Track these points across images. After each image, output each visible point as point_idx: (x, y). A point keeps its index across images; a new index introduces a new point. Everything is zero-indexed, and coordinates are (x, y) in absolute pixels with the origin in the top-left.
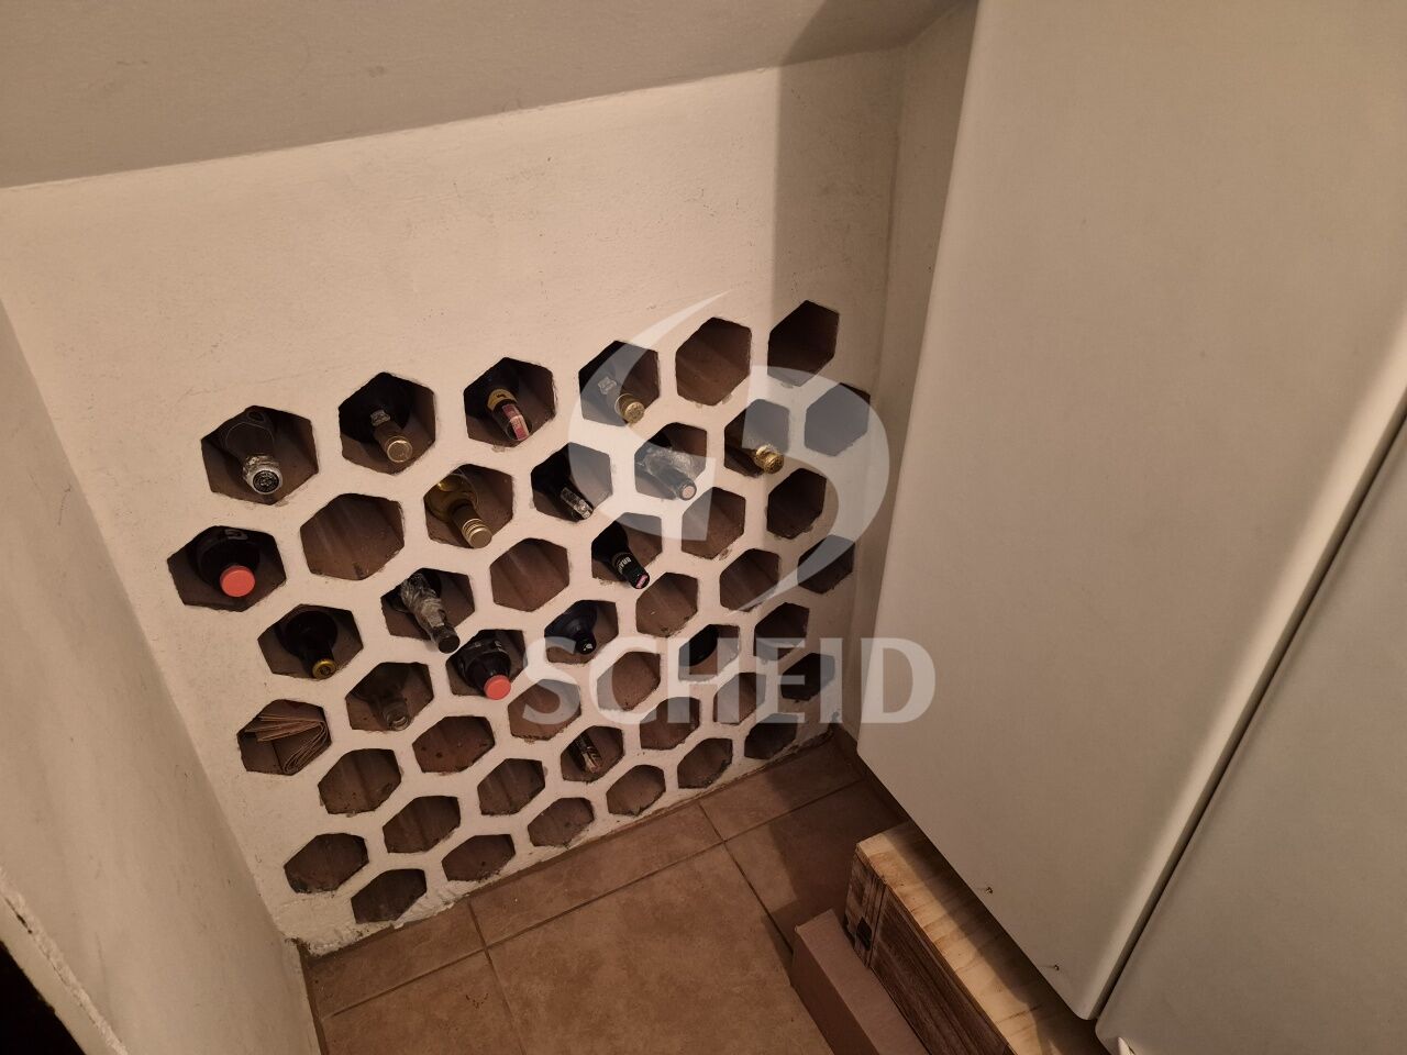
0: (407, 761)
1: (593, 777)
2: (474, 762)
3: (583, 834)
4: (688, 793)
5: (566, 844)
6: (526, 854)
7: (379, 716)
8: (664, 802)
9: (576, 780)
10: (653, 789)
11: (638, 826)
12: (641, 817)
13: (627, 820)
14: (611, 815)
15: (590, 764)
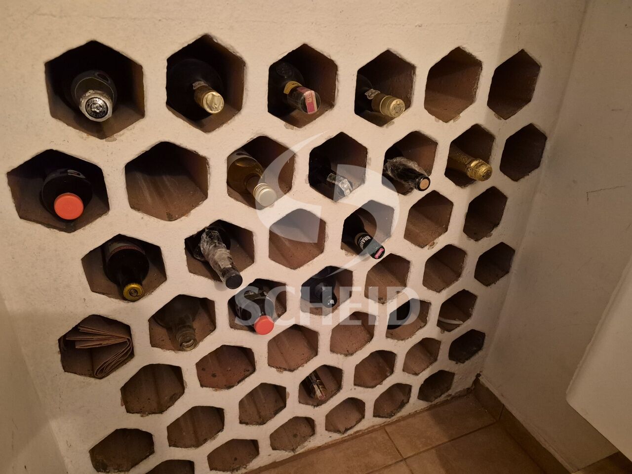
0: (190, 376)
1: (319, 403)
2: (239, 382)
3: (306, 444)
4: (379, 421)
5: (293, 450)
6: (267, 455)
7: (173, 339)
8: (363, 425)
9: (307, 404)
10: (356, 415)
11: (343, 441)
12: (346, 435)
13: (336, 436)
14: (327, 432)
15: (318, 393)
